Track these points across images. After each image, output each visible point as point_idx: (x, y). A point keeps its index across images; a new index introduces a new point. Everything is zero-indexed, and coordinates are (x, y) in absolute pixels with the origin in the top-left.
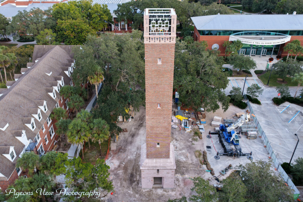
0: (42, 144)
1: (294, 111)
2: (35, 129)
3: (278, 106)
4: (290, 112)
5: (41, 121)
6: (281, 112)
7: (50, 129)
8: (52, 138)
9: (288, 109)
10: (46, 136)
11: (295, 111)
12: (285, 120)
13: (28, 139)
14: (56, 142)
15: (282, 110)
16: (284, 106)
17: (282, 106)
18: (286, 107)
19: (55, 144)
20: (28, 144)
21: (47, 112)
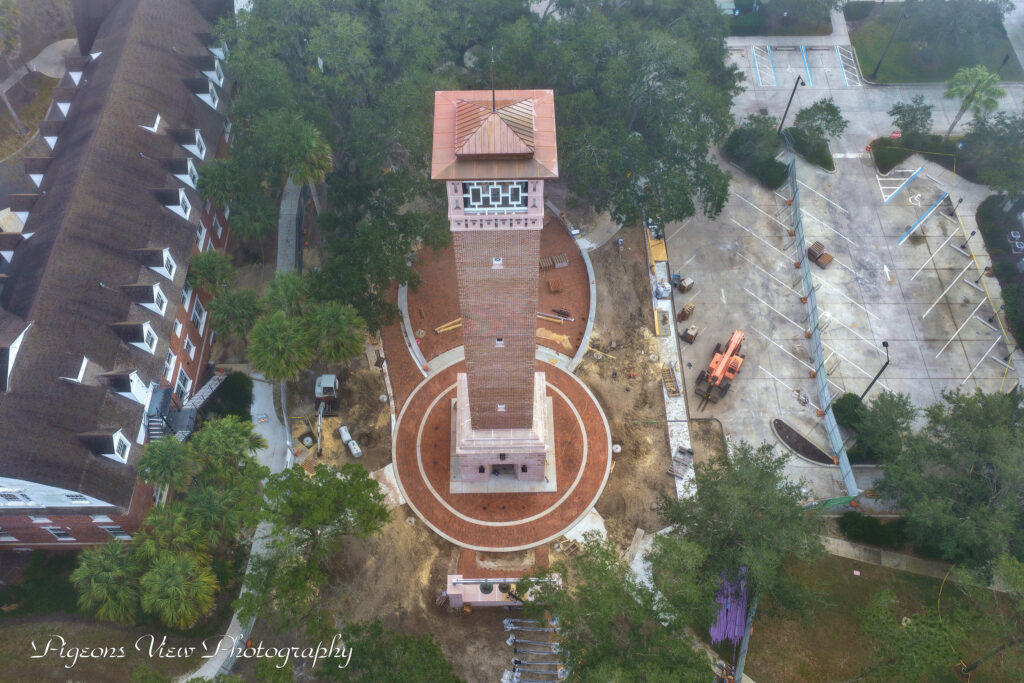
0: (181, 368)
1: (927, 196)
2: (158, 345)
3: (884, 173)
4: (916, 200)
5: (166, 312)
6: (889, 197)
7: (194, 311)
8: (201, 332)
9: (915, 185)
10: (187, 340)
11: (933, 192)
12: (892, 234)
13: (147, 385)
14: (215, 335)
15: (894, 190)
16: (903, 175)
17: (896, 175)
18: (909, 174)
19: (214, 341)
20: (150, 394)
21: (176, 275)
